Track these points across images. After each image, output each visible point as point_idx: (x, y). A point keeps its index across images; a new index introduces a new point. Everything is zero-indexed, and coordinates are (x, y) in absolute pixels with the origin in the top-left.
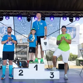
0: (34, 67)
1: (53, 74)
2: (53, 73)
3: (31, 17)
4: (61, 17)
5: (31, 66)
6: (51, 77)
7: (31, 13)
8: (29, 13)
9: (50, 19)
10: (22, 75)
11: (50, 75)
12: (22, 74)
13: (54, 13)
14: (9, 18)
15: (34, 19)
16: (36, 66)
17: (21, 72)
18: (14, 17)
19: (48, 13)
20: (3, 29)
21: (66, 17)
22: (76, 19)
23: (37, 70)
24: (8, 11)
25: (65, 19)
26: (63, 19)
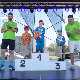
0: (38, 57)
1: (59, 65)
3: (35, 9)
6: (56, 68)
7: (34, 5)
8: (32, 5)
9: (53, 10)
10: (25, 66)
11: (55, 66)
13: (57, 5)
14: (13, 10)
15: (38, 10)
16: (40, 56)
17: (23, 62)
19: (51, 5)
21: (69, 8)
24: (12, 3)
25: (67, 10)
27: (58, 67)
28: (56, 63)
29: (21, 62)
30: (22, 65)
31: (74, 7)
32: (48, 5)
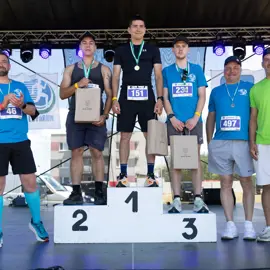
0: (127, 201)
1: (195, 224)
2: (194, 220)
4: (207, 45)
7: (116, 36)
8: (108, 36)
10: (85, 228)
11: (182, 228)
13: (187, 35)
14: (50, 54)
16: (134, 196)
18: (66, 50)
19: (167, 35)
20: (33, 87)
21: (223, 45)
22: (254, 50)
23: (135, 209)
24: (47, 32)
25: (219, 50)
26: (214, 51)
27: (190, 231)
28: (185, 220)
29: (75, 215)
30: (77, 227)
31: (241, 41)
32: (160, 36)
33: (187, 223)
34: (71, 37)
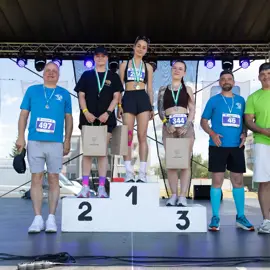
0: (128, 195)
1: (188, 216)
2: (187, 212)
3: (120, 62)
4: (199, 59)
5: (119, 189)
6: (178, 226)
7: (120, 50)
8: (113, 50)
11: (176, 219)
12: (87, 215)
13: (182, 50)
14: (61, 64)
16: (134, 190)
17: (85, 208)
18: (76, 62)
19: (165, 50)
21: (213, 59)
22: (241, 64)
23: (134, 202)
24: (58, 45)
25: (210, 64)
26: (206, 65)
27: (183, 223)
28: (179, 212)
29: (80, 207)
30: (82, 217)
31: (229, 57)
32: (158, 50)
33: (180, 215)
34: (80, 50)
